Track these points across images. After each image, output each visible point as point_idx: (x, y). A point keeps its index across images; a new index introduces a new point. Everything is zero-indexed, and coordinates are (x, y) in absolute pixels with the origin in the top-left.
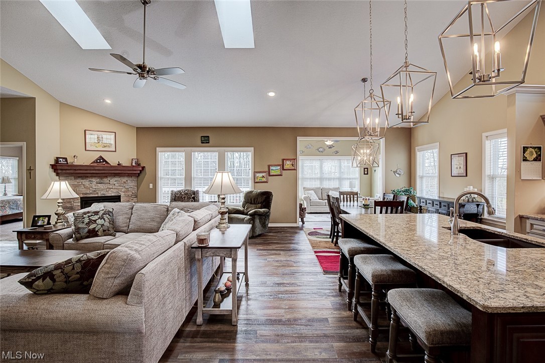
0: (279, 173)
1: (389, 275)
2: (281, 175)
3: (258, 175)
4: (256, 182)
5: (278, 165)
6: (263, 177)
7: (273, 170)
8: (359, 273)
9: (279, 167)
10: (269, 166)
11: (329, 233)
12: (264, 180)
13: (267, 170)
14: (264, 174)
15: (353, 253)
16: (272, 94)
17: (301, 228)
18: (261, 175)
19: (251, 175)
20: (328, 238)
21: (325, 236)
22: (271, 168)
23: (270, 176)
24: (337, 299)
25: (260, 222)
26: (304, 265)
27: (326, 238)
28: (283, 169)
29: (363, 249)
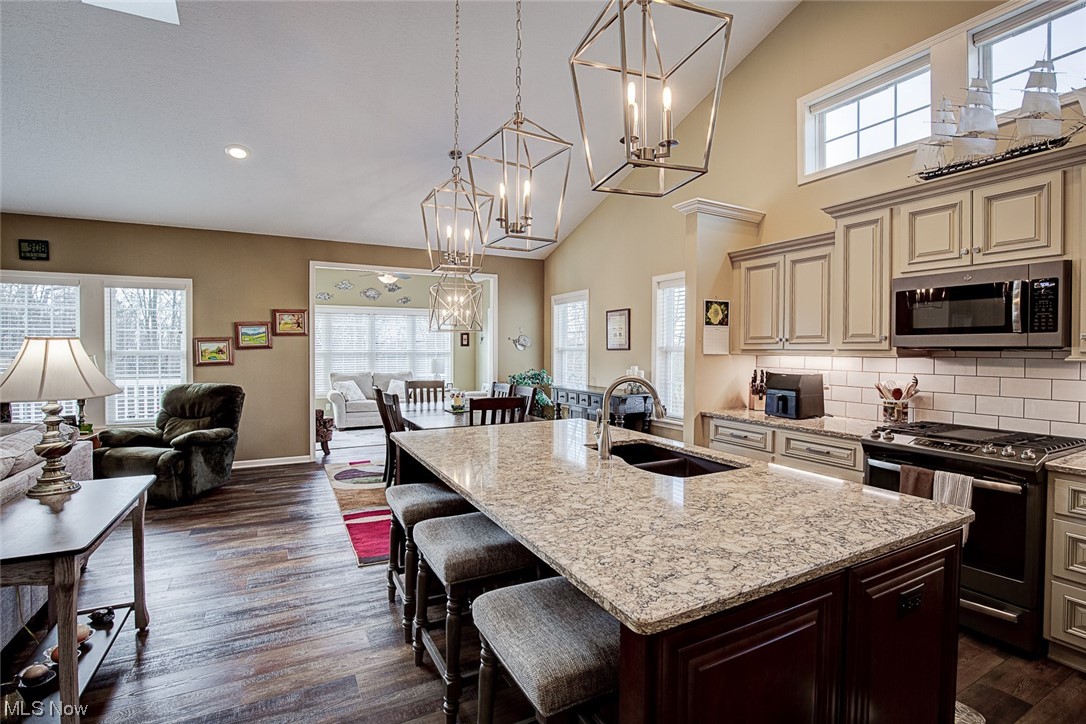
0: (263, 342)
1: (481, 560)
2: (268, 347)
3: (204, 346)
4: (201, 365)
5: (262, 324)
6: (220, 351)
7: (249, 335)
8: (423, 560)
9: (263, 329)
10: (236, 326)
11: (382, 470)
12: (223, 358)
13: (231, 334)
14: (221, 345)
15: (415, 516)
16: (238, 153)
17: (320, 466)
18: (214, 346)
19: (184, 346)
20: (379, 481)
21: (374, 478)
22: (243, 330)
23: (238, 348)
24: (384, 621)
25: (205, 461)
26: (313, 553)
27: (376, 482)
28: (275, 334)
29: (436, 506)
